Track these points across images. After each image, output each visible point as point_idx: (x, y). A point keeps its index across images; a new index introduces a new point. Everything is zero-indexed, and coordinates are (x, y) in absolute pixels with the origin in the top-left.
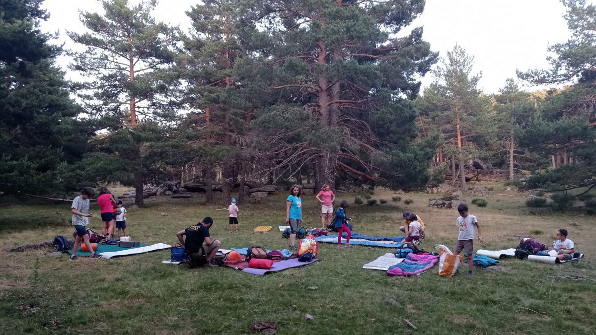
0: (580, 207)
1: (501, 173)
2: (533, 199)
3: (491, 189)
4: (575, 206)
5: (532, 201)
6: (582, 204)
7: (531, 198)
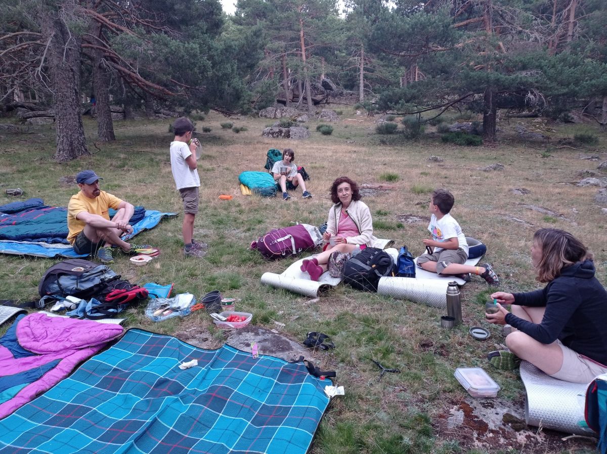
0: (432, 133)
1: (351, 95)
2: (383, 124)
3: (340, 113)
4: (426, 132)
5: (382, 126)
6: (433, 129)
7: (382, 124)
